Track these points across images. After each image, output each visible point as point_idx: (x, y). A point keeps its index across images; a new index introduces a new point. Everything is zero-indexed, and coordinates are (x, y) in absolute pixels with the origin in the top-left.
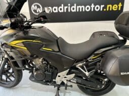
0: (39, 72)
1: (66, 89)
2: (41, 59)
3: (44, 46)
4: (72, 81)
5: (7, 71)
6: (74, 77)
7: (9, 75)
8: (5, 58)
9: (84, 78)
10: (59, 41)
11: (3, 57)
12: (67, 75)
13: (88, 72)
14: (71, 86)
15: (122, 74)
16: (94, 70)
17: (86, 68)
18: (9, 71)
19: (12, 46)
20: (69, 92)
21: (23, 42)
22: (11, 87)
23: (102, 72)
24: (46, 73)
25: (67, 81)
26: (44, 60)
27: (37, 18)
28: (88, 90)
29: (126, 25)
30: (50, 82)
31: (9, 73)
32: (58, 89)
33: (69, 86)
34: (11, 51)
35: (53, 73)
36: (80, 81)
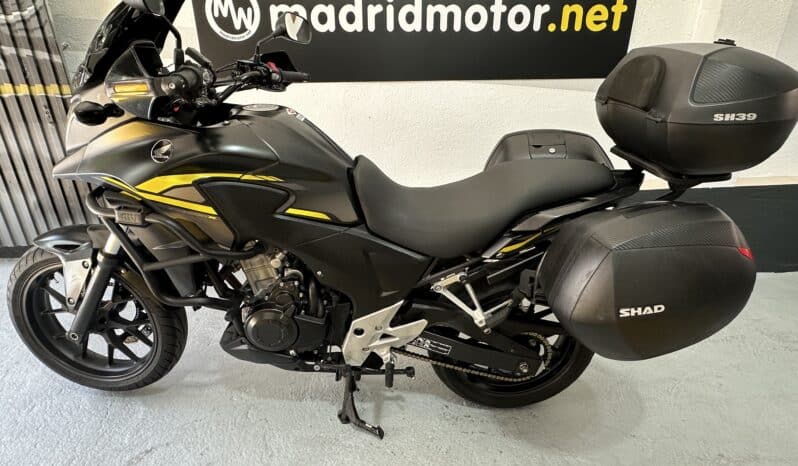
0: (268, 315)
1: (390, 383)
2: (280, 256)
3: (292, 199)
4: (410, 348)
5: (113, 315)
6: (422, 335)
7: (119, 332)
8: (108, 256)
9: (462, 335)
10: (357, 174)
11: (95, 252)
12: (393, 324)
13: (484, 309)
14: (410, 371)
15: (624, 313)
16: (509, 302)
17: (476, 292)
18: (123, 314)
19: (143, 202)
20: (398, 398)
21: (197, 184)
22: (137, 386)
23: (538, 308)
24: (302, 316)
25: (393, 349)
26: (291, 260)
27: (252, 67)
28: (482, 386)
29: (646, 109)
30: (316, 359)
31: (124, 322)
32: (352, 387)
33: (399, 372)
34: (145, 225)
35: (329, 320)
36: (446, 349)
